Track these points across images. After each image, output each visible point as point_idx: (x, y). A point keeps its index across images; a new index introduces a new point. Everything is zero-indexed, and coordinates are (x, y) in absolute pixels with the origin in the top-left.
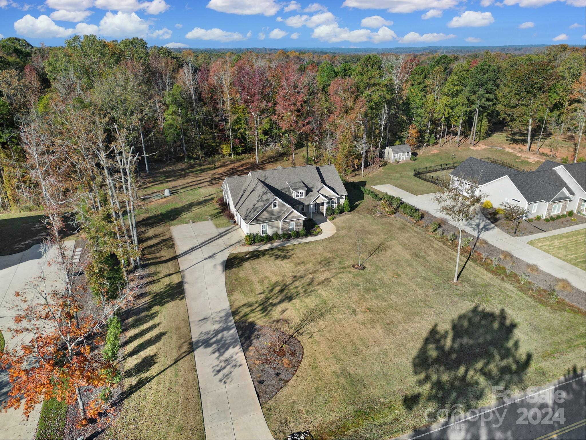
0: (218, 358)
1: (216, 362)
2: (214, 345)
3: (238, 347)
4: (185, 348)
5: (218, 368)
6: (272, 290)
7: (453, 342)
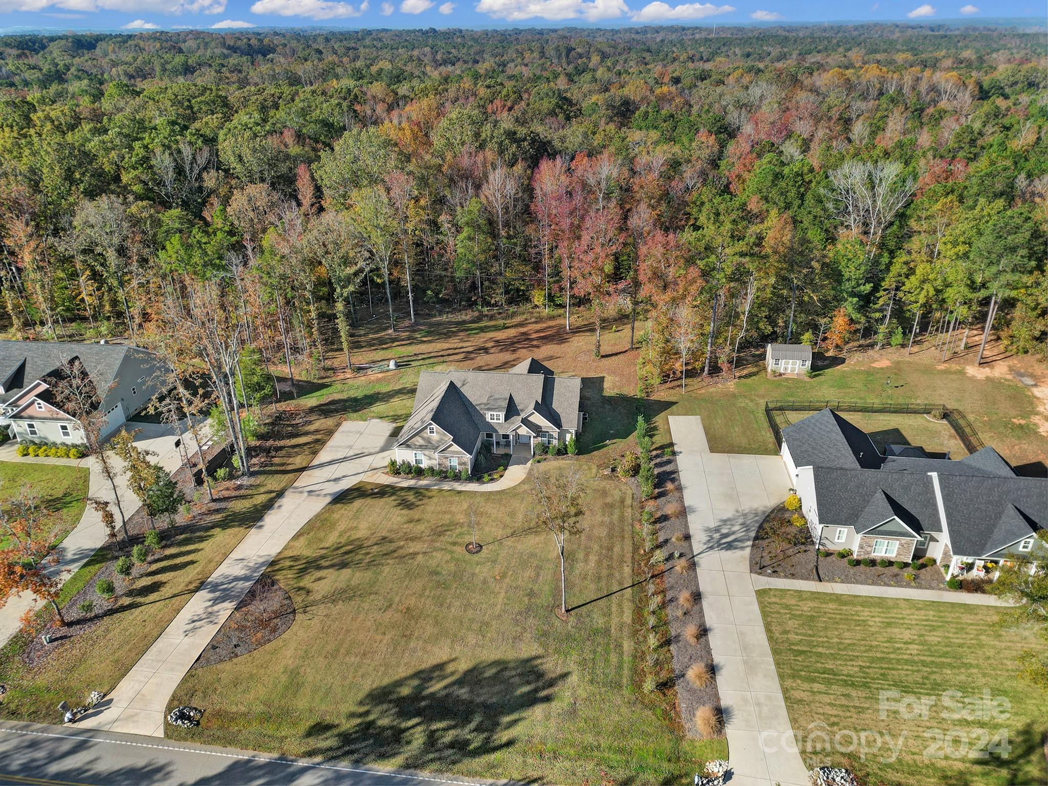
0: (207, 607)
1: (200, 612)
2: (218, 593)
3: (235, 603)
4: (194, 585)
5: (196, 618)
6: (338, 549)
7: (445, 687)
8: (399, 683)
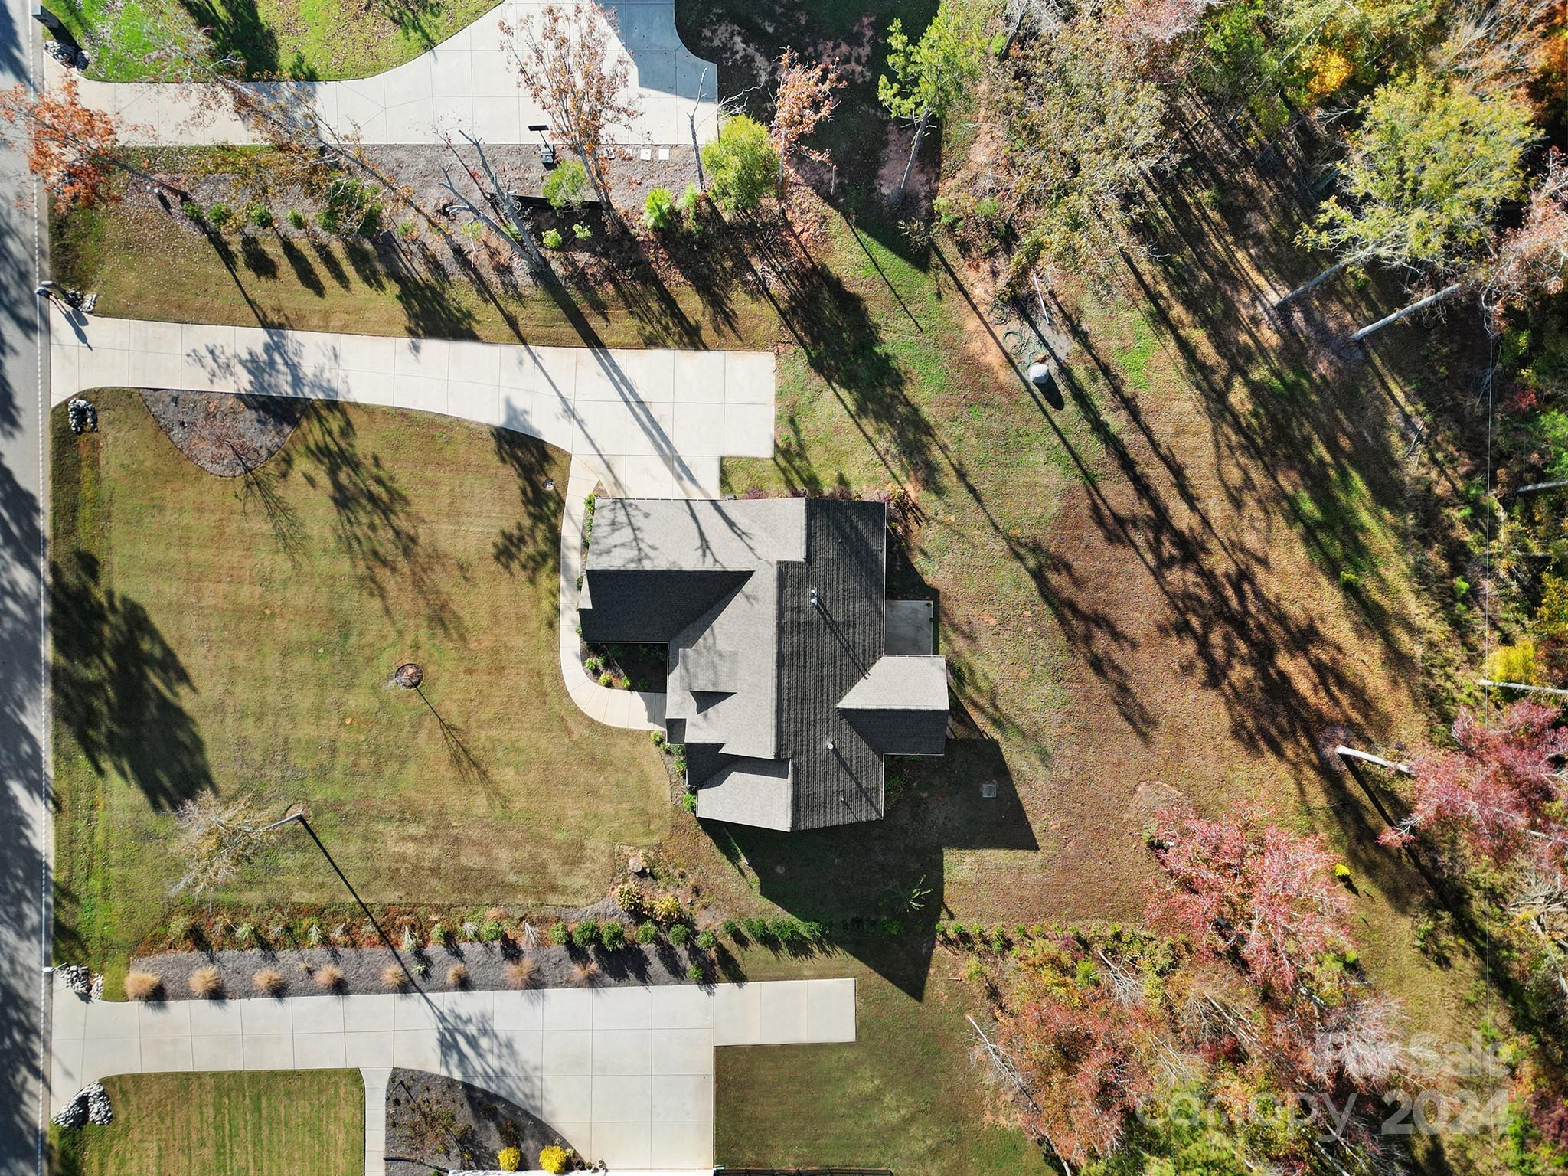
0: (236, 356)
1: (229, 352)
2: (265, 357)
3: (249, 388)
4: (273, 317)
5: (217, 352)
6: (380, 482)
7: (156, 689)
8: (154, 635)
